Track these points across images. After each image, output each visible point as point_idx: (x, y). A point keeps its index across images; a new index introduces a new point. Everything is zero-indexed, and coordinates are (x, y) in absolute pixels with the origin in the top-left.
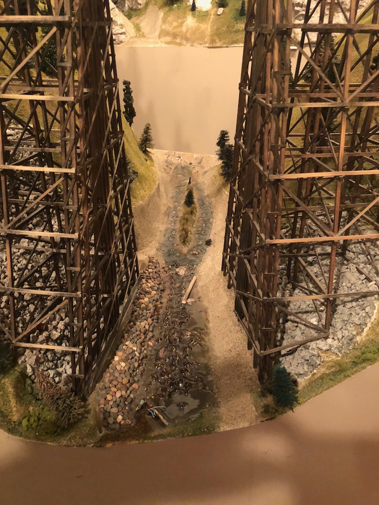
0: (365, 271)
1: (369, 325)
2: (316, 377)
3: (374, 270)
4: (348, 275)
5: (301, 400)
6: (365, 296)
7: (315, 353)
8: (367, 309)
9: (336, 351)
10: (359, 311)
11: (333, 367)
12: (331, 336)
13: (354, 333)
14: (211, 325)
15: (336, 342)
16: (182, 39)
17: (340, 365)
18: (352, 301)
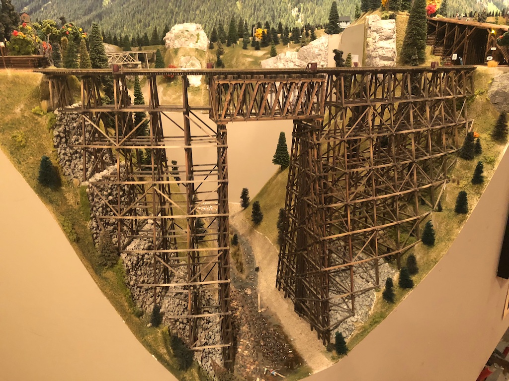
0: (364, 277)
1: (373, 305)
2: (354, 336)
3: (369, 276)
4: (357, 280)
5: (349, 349)
6: (368, 290)
7: (351, 324)
8: (371, 297)
9: (361, 321)
10: (367, 299)
11: (360, 329)
12: (356, 314)
13: (367, 310)
14: (282, 322)
15: (359, 316)
17: (364, 327)
18: (362, 294)
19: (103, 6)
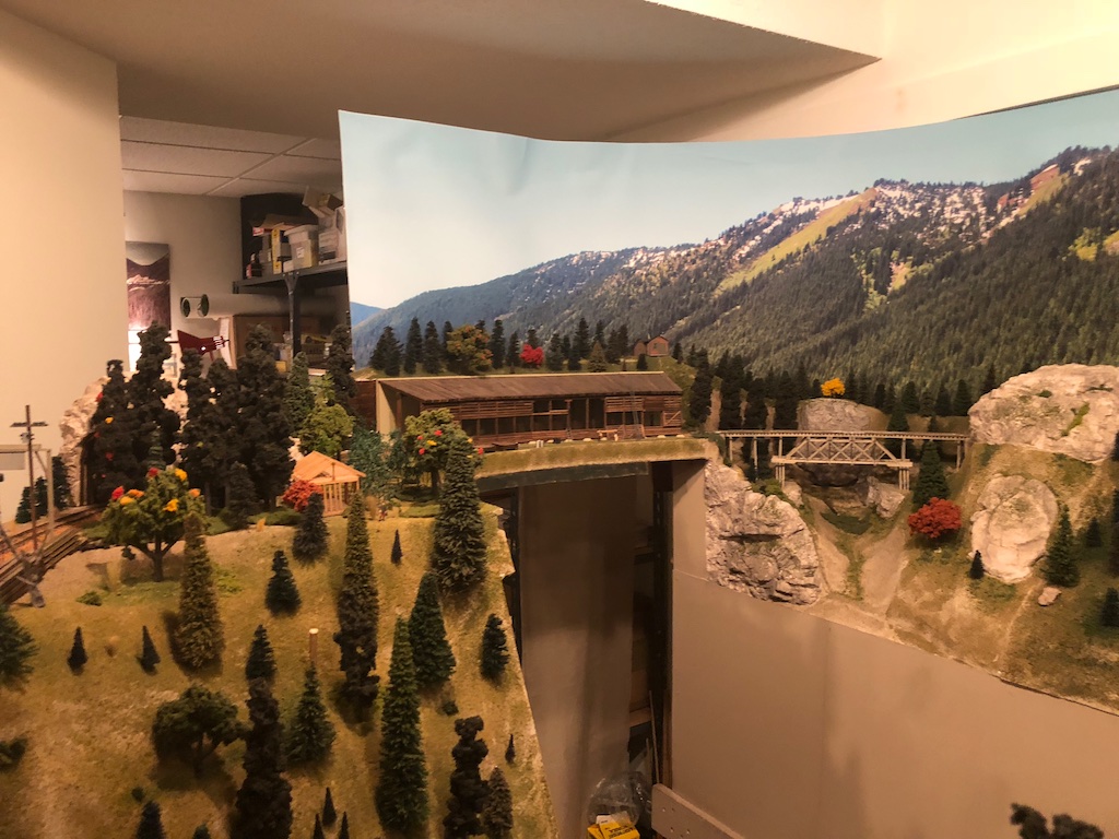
16: (935, 636)
19: (865, 310)
